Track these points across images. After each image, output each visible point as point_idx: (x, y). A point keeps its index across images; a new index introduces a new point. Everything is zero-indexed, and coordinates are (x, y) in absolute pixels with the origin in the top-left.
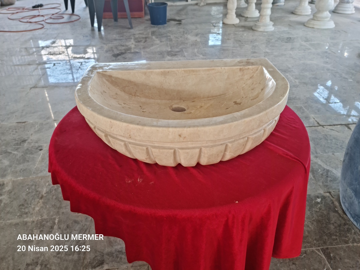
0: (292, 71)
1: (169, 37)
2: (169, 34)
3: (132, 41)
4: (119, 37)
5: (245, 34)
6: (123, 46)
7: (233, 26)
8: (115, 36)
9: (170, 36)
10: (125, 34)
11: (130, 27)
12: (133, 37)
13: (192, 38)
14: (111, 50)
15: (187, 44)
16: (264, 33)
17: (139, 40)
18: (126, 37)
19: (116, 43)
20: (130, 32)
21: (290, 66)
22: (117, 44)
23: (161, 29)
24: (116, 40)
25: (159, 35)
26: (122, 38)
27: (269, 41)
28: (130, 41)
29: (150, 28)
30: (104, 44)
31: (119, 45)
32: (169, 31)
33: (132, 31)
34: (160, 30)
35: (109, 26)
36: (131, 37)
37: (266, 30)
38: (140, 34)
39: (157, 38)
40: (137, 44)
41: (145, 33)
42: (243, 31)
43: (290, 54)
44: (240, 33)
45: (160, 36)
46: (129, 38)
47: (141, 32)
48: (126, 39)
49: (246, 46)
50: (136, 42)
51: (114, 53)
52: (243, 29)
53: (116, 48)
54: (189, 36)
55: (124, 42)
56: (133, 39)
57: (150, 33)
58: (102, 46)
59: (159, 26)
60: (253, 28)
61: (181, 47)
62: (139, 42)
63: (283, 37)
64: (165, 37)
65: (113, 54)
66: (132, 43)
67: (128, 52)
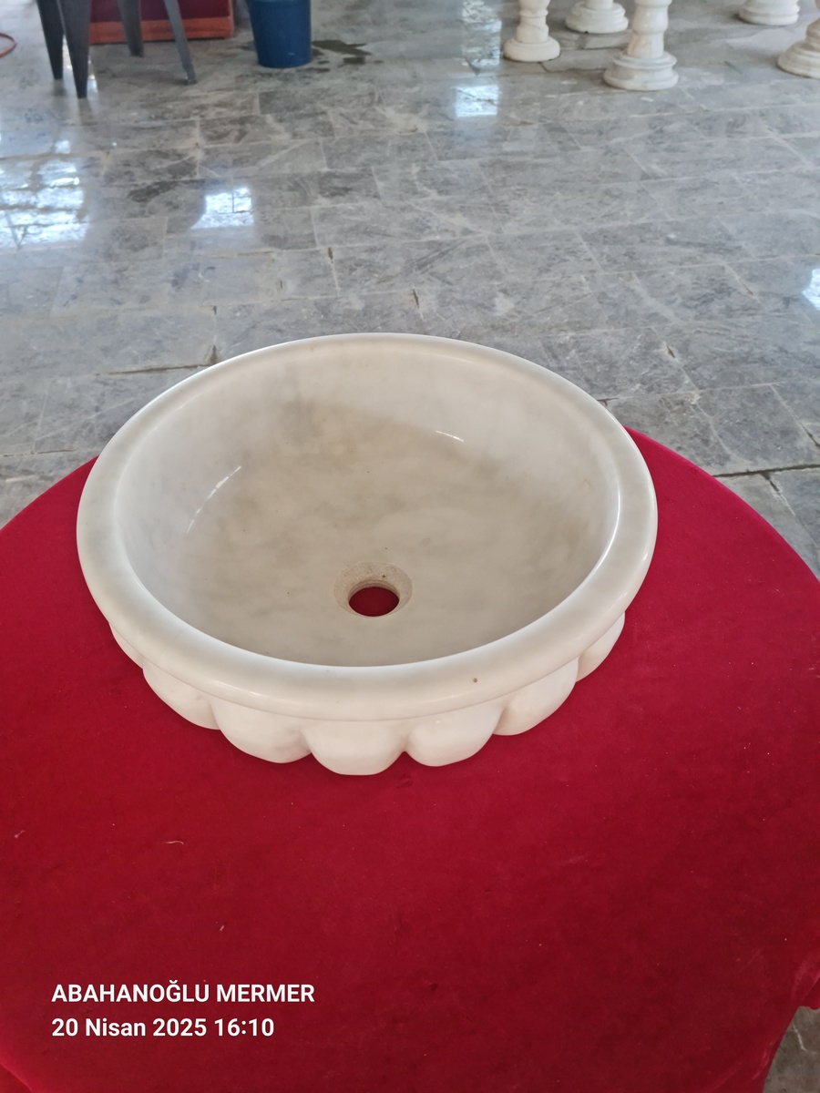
0: (739, 248)
1: (321, 118)
2: (320, 106)
3: (197, 136)
4: (150, 118)
5: (581, 103)
6: (165, 155)
7: (540, 69)
8: (135, 114)
9: (324, 113)
10: (170, 106)
11: (186, 78)
12: (197, 119)
13: (398, 120)
14: (127, 173)
15: (383, 143)
16: (644, 99)
17: (221, 129)
18: (175, 118)
19: (142, 143)
20: (187, 98)
21: (731, 229)
22: (145, 149)
23: (294, 85)
24: (139, 130)
25: (288, 108)
26: (159, 123)
27: (661, 131)
28: (188, 136)
29: (255, 82)
30: (101, 148)
31: (150, 152)
32: (323, 90)
33: (192, 91)
34: (290, 88)
35: (114, 76)
36: (192, 119)
37: (651, 87)
38: (220, 104)
39: (281, 121)
40: (211, 146)
41: (239, 102)
42: (573, 89)
43: (733, 182)
44: (564, 96)
45: (290, 111)
46: (185, 124)
47: (223, 96)
48: (173, 127)
49: (584, 149)
50: (210, 138)
51: (136, 185)
52: (574, 82)
53: (143, 164)
54: (390, 113)
55: (167, 140)
56: (198, 124)
57: (257, 101)
58: (92, 159)
59: (286, 70)
60: (608, 77)
61: (361, 158)
62: (219, 137)
63: (707, 111)
64: (308, 115)
65: (133, 189)
66: (197, 144)
67: (185, 178)
